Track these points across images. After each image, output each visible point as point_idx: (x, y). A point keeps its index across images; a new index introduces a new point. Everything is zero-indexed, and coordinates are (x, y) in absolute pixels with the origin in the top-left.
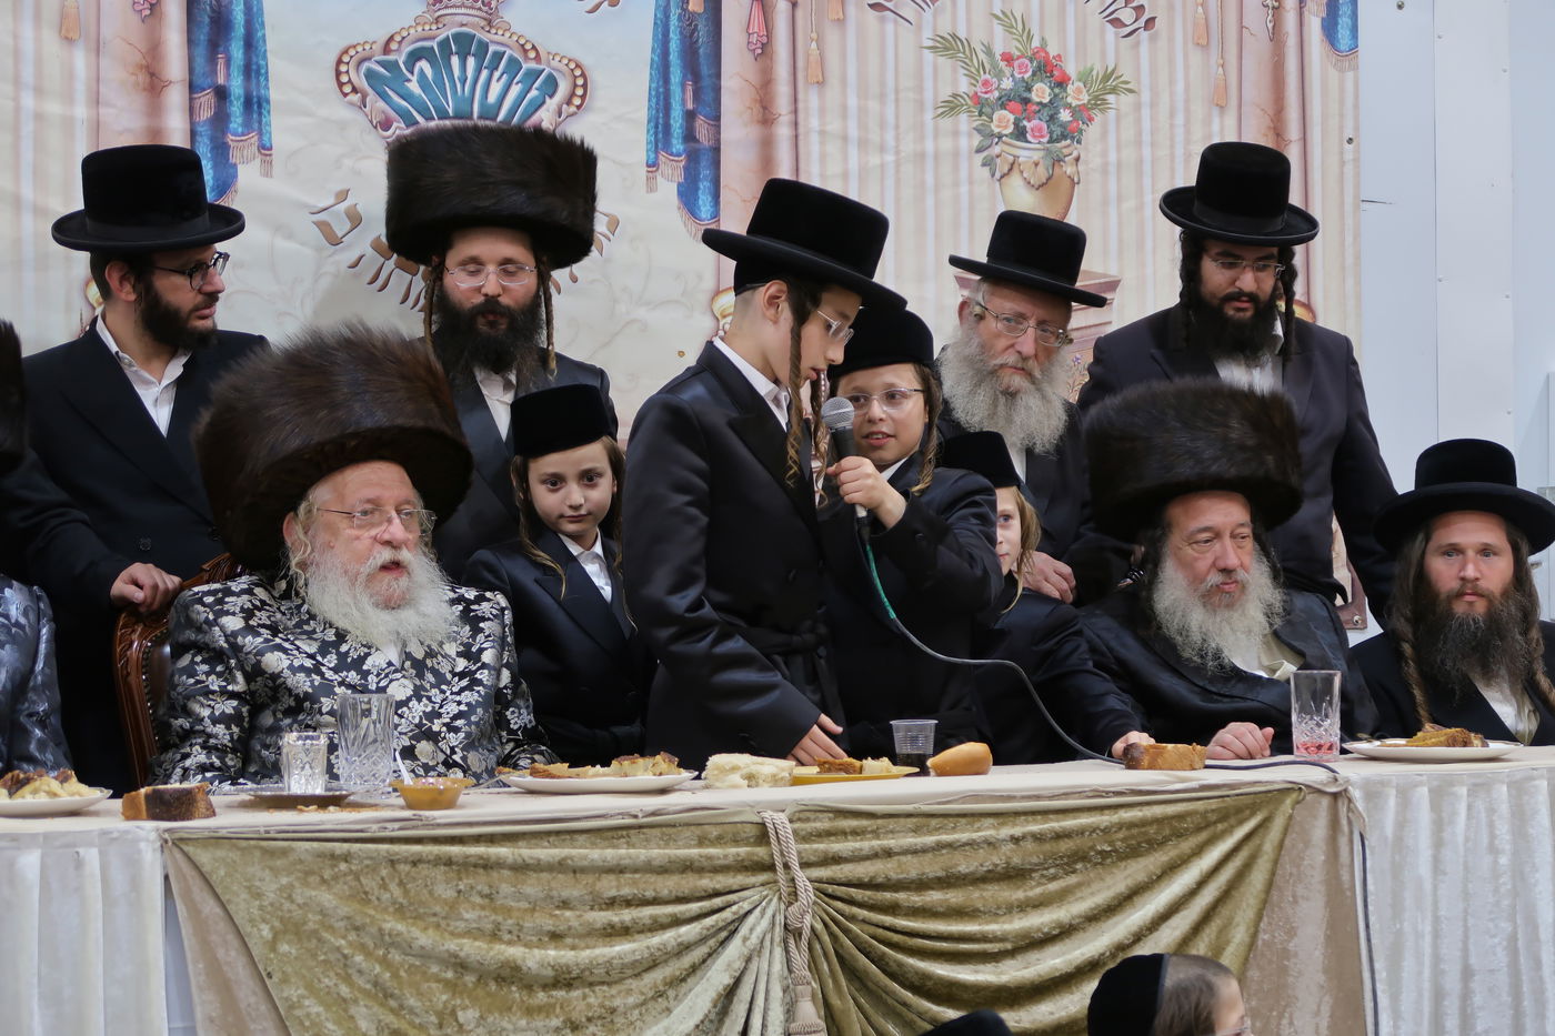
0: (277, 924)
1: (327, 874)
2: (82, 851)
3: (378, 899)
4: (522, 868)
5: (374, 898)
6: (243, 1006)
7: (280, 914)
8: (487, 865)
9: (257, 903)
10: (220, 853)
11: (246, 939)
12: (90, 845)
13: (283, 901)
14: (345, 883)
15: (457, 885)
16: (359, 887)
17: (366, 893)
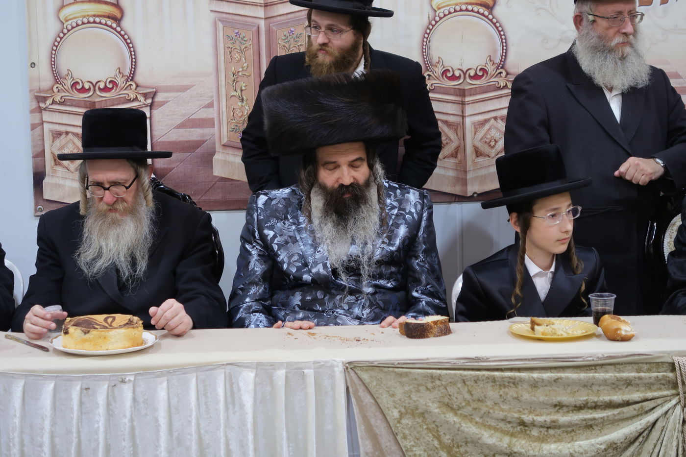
0: (403, 410)
1: (430, 385)
2: (306, 371)
3: (456, 398)
4: (535, 385)
5: (454, 398)
6: (383, 446)
7: (404, 404)
8: (514, 382)
9: (392, 399)
10: (373, 374)
11: (386, 416)
12: (309, 368)
13: (406, 398)
14: (439, 390)
15: (499, 392)
16: (446, 392)
17: (450, 395)
